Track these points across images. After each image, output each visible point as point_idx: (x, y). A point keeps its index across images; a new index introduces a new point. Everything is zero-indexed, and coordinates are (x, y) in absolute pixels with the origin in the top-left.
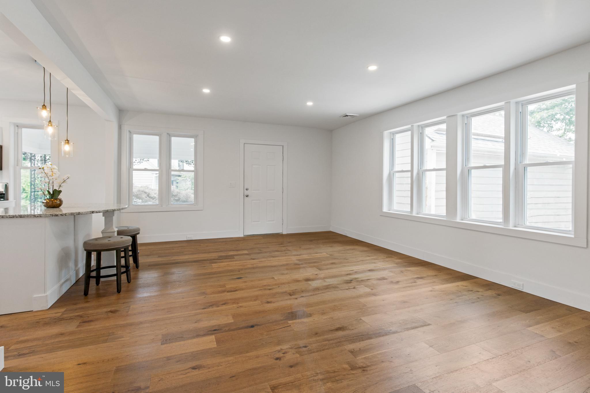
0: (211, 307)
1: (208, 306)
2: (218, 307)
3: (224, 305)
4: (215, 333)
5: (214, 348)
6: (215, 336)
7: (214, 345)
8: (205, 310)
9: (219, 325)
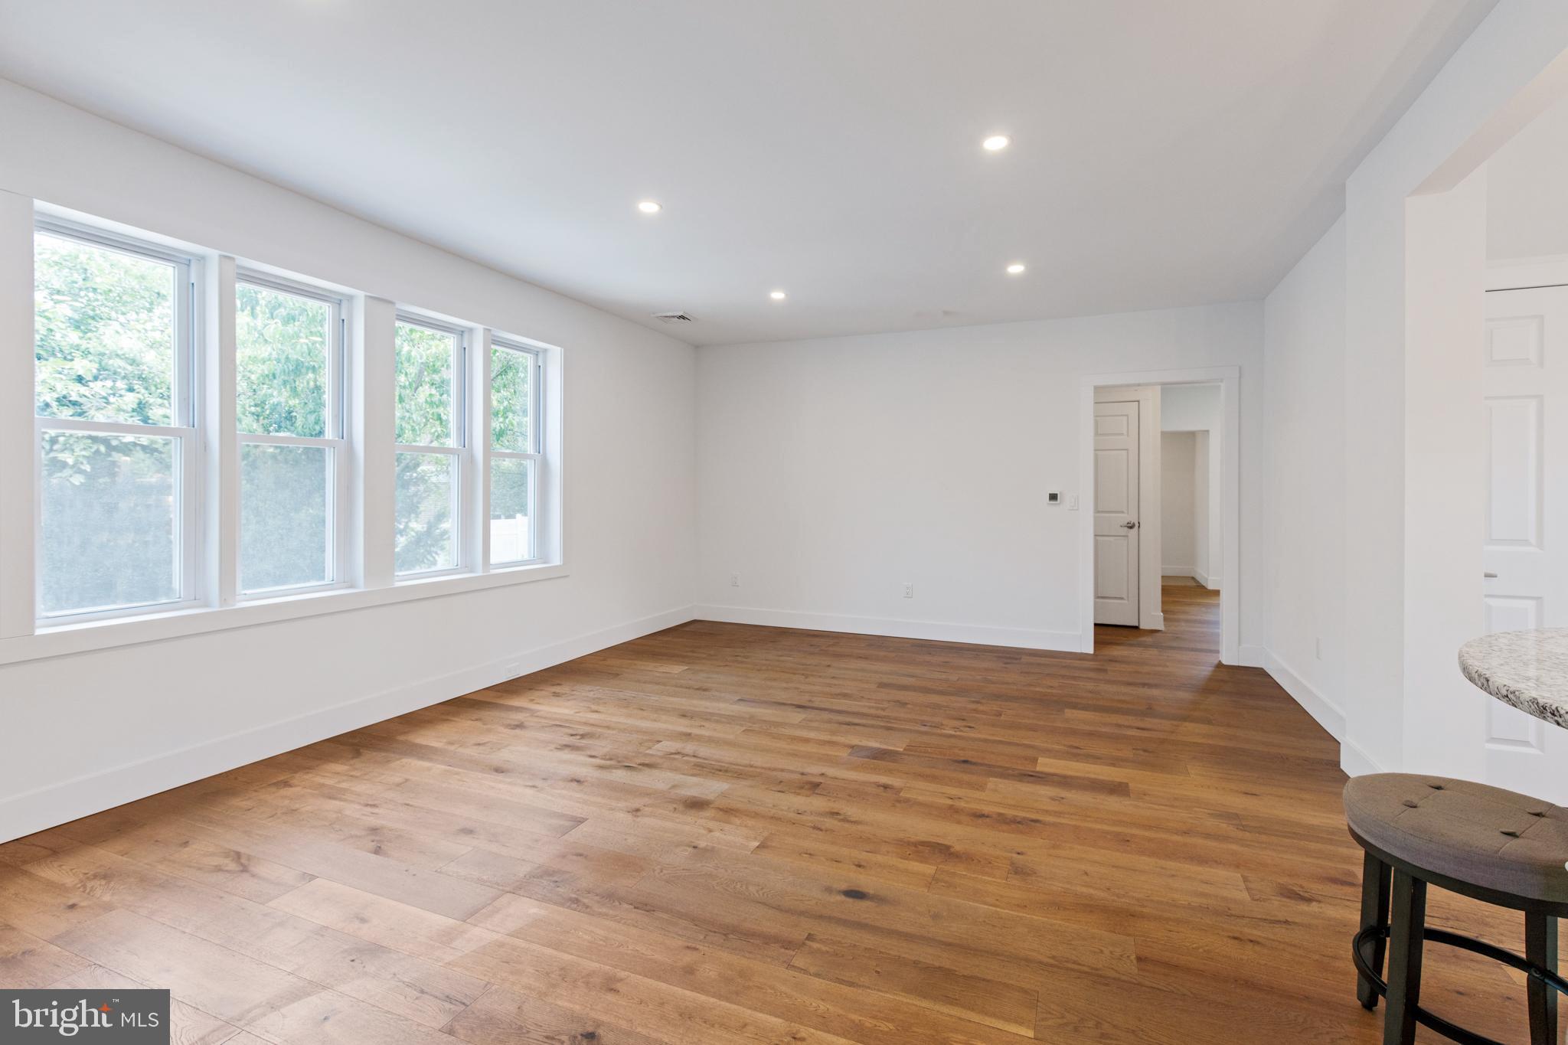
0: (1019, 820)
1: (1022, 824)
2: (1000, 814)
3: (986, 814)
4: (1033, 772)
5: (1042, 757)
6: (1035, 768)
7: (1040, 760)
8: (1034, 816)
9: (1020, 781)
